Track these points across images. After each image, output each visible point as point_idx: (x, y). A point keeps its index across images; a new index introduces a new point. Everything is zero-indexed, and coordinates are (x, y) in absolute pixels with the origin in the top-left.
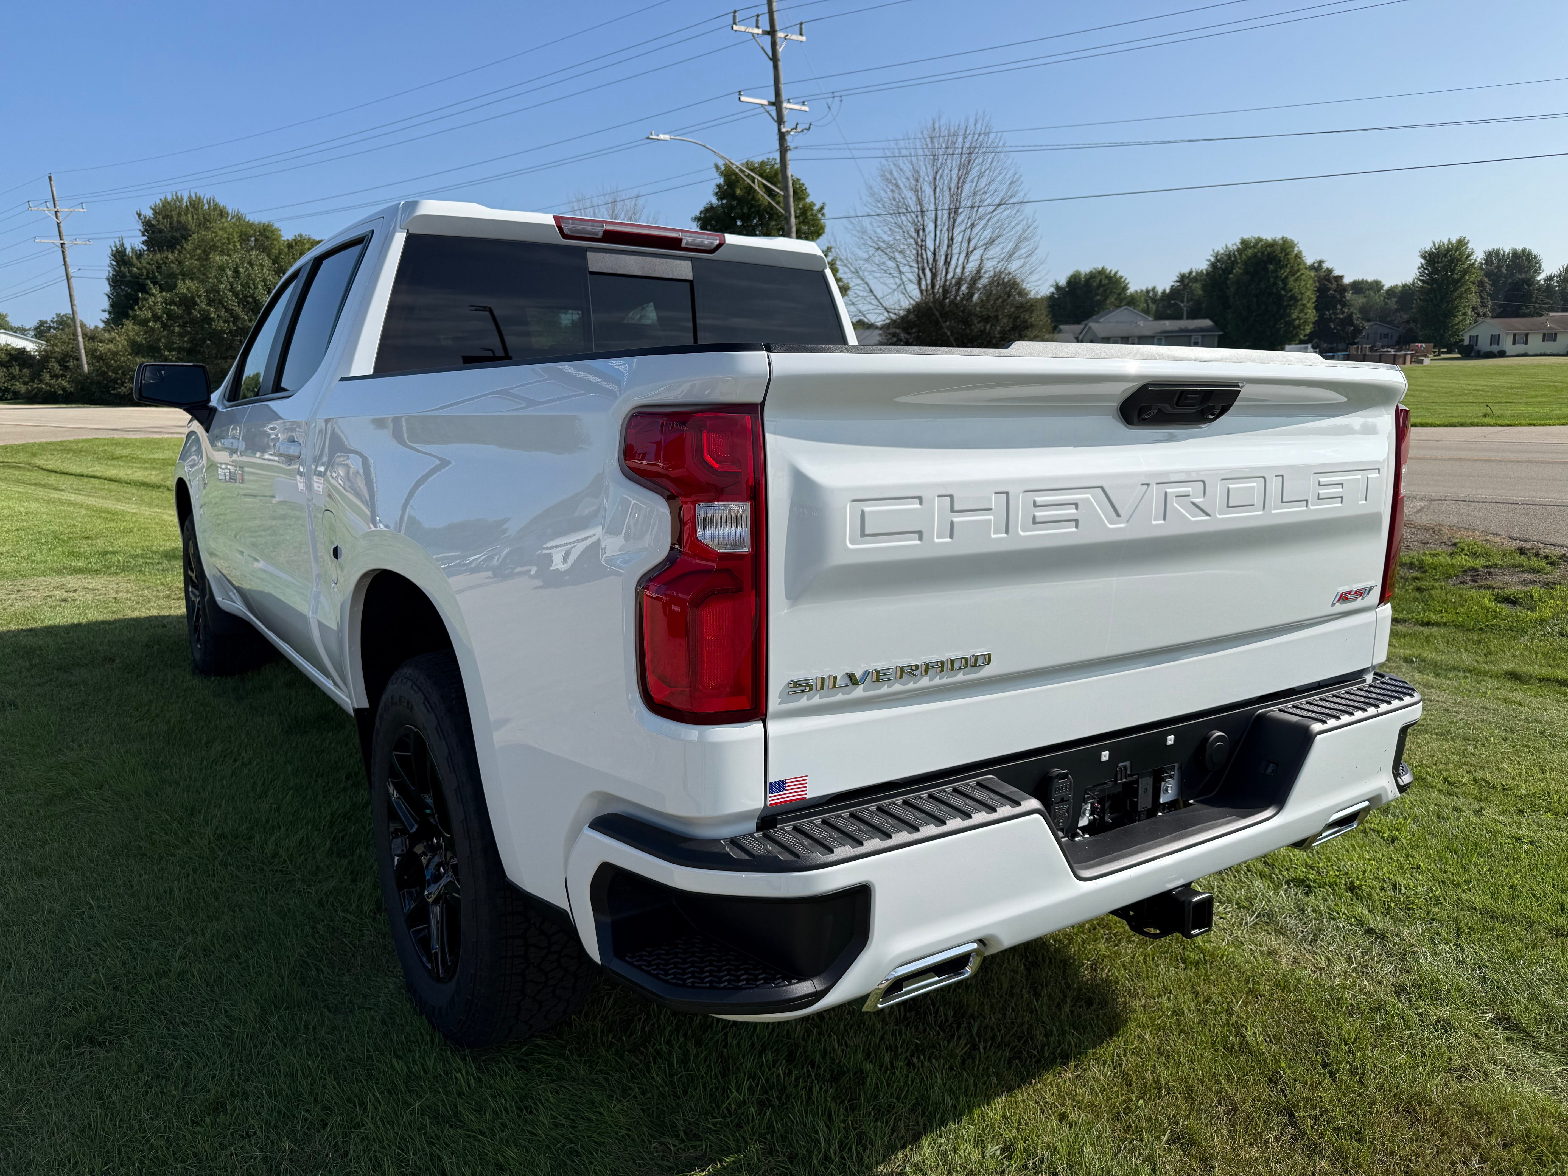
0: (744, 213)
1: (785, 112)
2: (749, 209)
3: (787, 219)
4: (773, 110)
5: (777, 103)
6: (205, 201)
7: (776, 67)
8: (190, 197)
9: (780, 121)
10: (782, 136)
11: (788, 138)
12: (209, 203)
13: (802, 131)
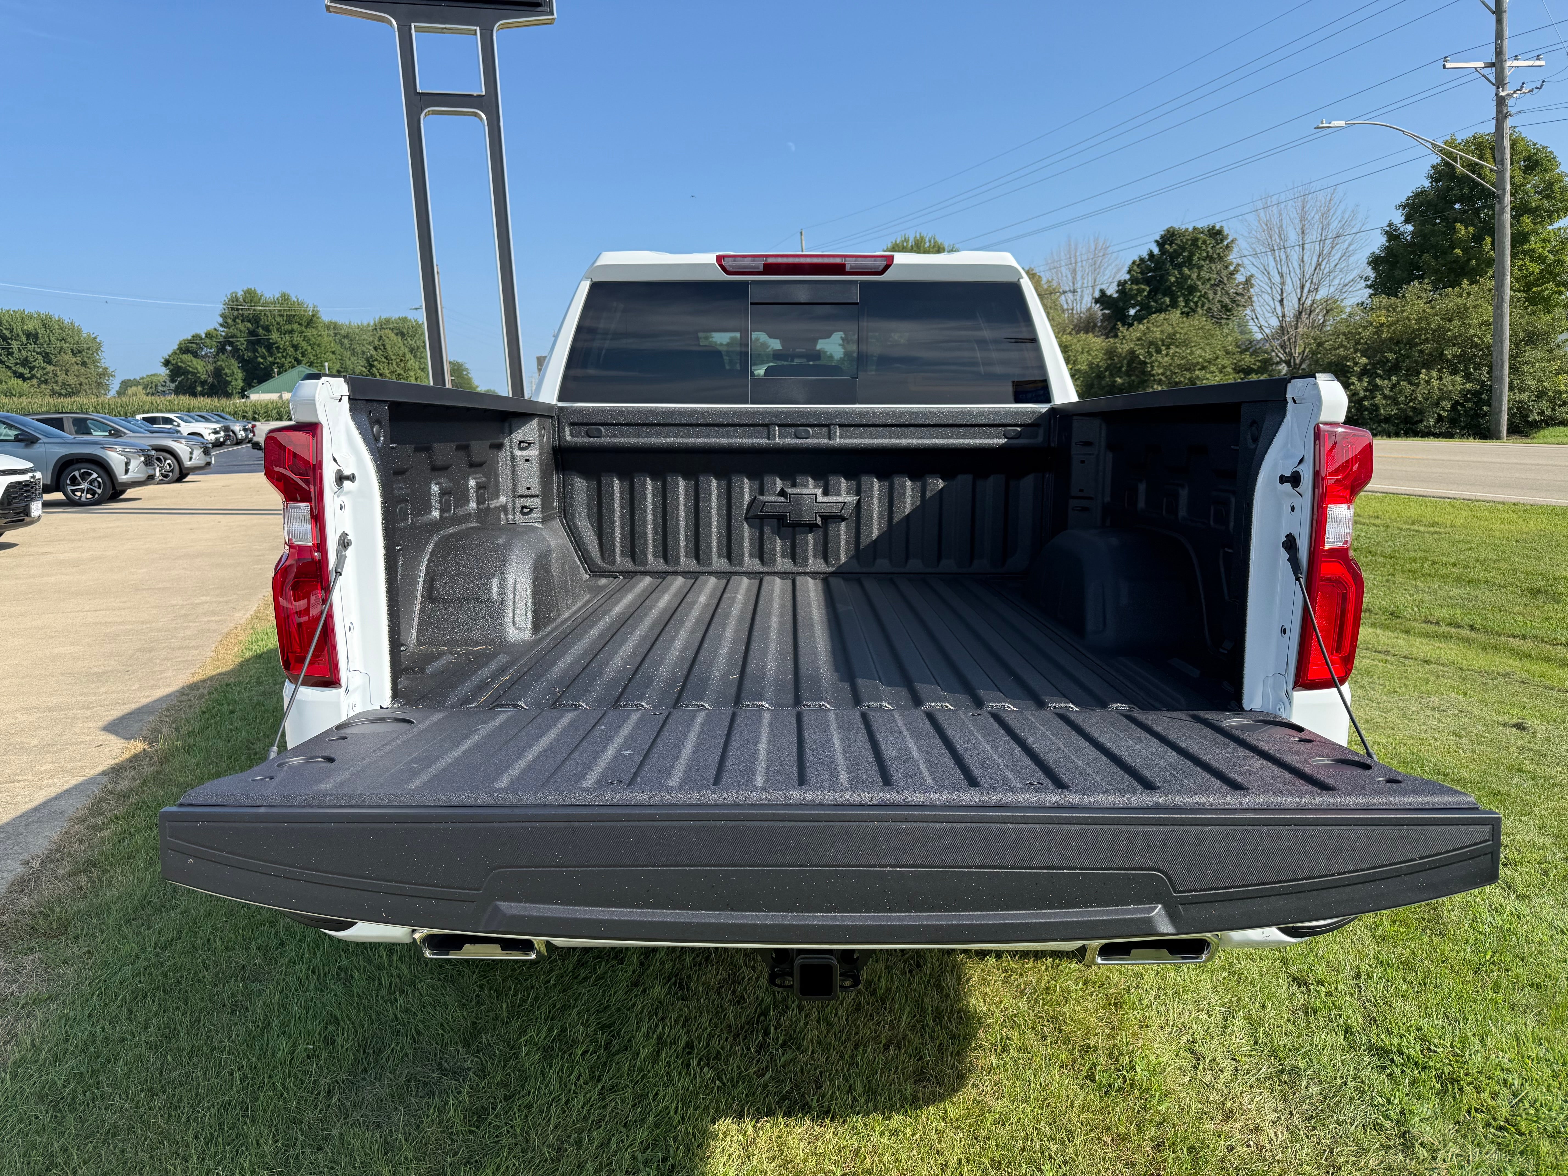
0: (1462, 195)
1: (1508, 72)
2: (1472, 189)
3: (1500, 199)
4: (1491, 73)
5: (1497, 64)
6: (927, 240)
7: (1499, 21)
8: (916, 237)
9: (1500, 83)
10: (1501, 102)
11: (1510, 102)
12: (930, 241)
13: (1532, 91)
